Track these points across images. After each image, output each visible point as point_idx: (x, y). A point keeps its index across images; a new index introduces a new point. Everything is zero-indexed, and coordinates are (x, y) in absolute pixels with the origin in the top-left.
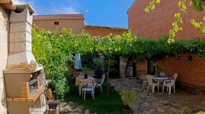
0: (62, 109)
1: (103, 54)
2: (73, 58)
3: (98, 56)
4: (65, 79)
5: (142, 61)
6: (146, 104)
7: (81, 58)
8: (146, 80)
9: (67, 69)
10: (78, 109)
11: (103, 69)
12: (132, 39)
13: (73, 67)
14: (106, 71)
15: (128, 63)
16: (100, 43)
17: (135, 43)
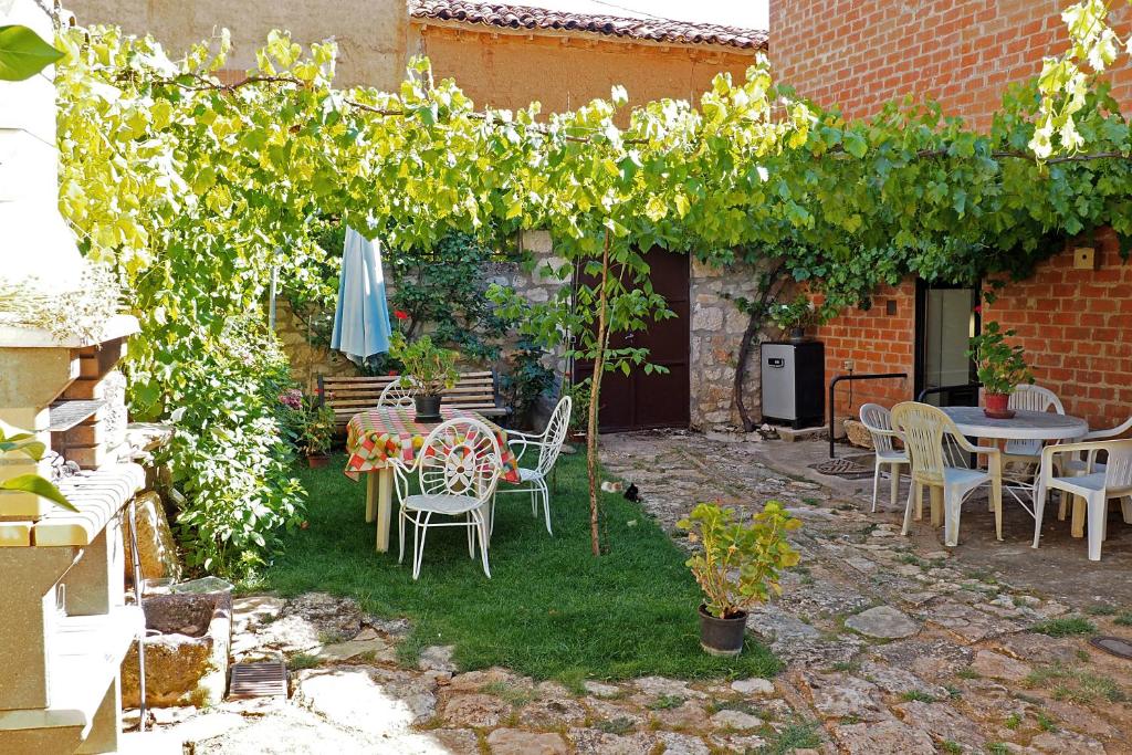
0: (246, 641)
1: (561, 243)
2: (327, 273)
3: (519, 259)
4: (266, 424)
5: (870, 295)
6: (885, 619)
7: (391, 270)
8: (897, 445)
9: (276, 356)
10: (367, 641)
11: (558, 358)
12: (771, 133)
13: (322, 339)
14: (583, 370)
15: (758, 313)
16: (536, 159)
17: (797, 161)
